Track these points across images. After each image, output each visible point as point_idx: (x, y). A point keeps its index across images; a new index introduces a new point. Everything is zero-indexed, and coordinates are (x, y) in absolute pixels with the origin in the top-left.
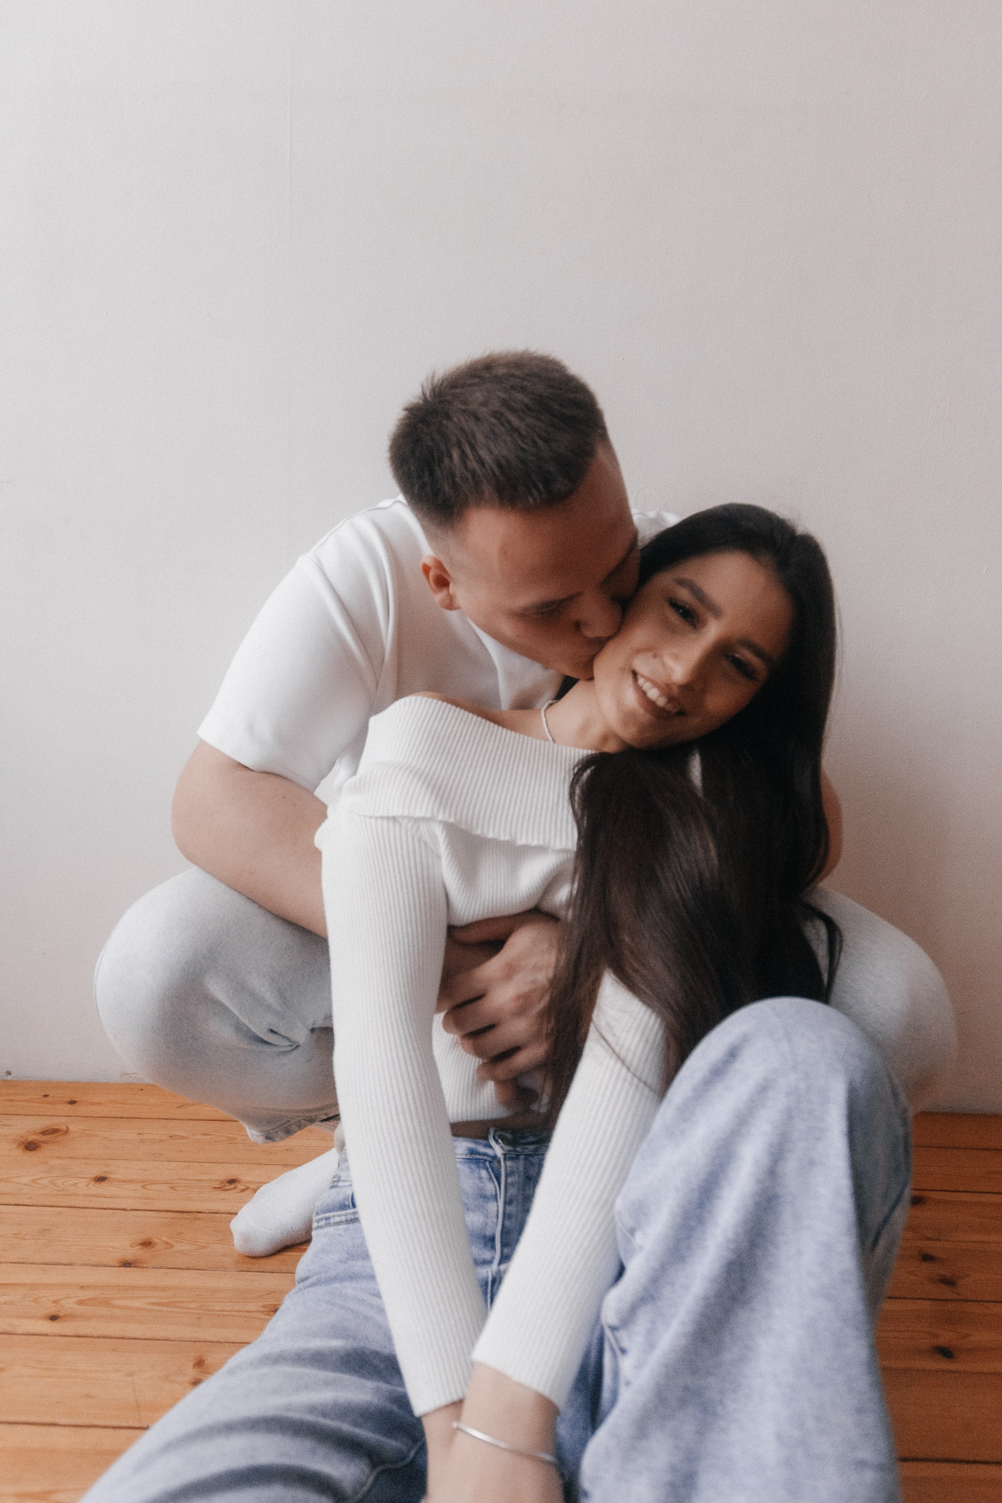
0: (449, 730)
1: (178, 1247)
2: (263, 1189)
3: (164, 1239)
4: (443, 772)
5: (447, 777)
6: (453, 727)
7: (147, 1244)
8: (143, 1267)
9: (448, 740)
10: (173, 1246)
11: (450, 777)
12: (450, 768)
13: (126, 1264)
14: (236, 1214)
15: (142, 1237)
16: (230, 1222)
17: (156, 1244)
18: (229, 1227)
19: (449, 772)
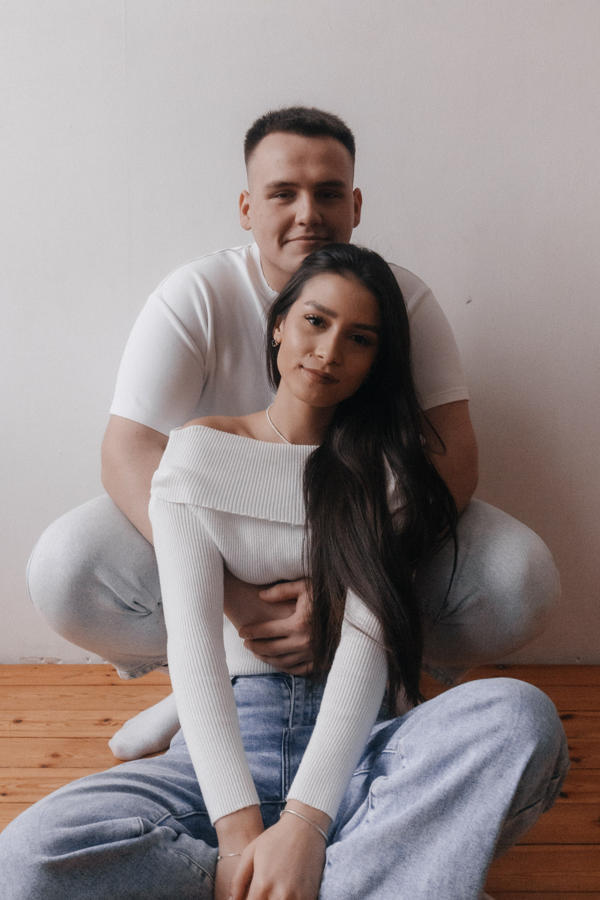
0: (224, 448)
1: (76, 757)
2: (127, 722)
3: (66, 753)
4: (220, 476)
5: (222, 479)
6: (226, 446)
7: (55, 756)
8: (55, 768)
9: (223, 455)
10: (71, 756)
11: (224, 479)
12: (225, 473)
13: (44, 766)
14: (111, 738)
15: (52, 752)
16: (108, 742)
17: (61, 755)
18: (108, 745)
19: (224, 476)
